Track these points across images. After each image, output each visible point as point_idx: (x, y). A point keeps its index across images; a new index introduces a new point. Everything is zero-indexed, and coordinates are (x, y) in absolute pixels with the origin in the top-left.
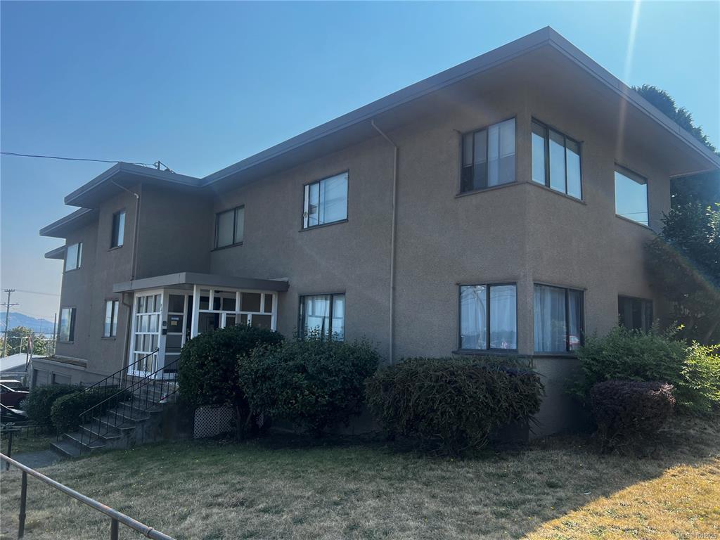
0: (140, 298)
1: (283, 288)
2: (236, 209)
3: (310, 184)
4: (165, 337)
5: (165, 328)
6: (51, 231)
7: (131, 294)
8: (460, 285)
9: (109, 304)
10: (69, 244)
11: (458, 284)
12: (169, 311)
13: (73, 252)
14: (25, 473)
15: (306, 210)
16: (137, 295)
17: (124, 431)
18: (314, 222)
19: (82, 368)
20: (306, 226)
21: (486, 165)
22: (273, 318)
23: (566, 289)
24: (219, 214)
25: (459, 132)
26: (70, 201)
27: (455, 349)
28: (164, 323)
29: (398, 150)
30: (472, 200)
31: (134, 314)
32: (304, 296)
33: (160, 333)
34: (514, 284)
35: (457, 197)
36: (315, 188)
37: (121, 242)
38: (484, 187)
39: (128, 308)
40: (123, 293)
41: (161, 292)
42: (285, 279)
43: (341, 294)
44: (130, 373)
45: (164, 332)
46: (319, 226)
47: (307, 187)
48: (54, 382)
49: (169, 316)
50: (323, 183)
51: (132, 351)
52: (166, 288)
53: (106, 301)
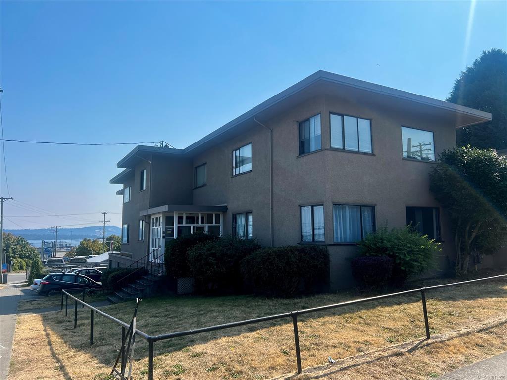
0: (153, 219)
1: (225, 209)
2: (203, 165)
3: (236, 150)
4: (164, 240)
5: (164, 235)
6: (116, 180)
7: (149, 216)
8: (300, 207)
9: (141, 222)
10: (125, 187)
11: (299, 206)
12: (166, 225)
13: (127, 191)
14: (92, 311)
15: (234, 165)
16: (152, 217)
17: (140, 290)
18: (237, 172)
19: (130, 258)
20: (234, 175)
21: (309, 140)
22: (220, 227)
23: (361, 206)
24: (196, 168)
25: (297, 121)
26: (120, 165)
27: (299, 242)
28: (164, 232)
29: (272, 131)
30: (305, 159)
31: (151, 228)
32: (235, 215)
33: (161, 238)
34: (322, 205)
35: (297, 158)
36: (238, 152)
37: (144, 188)
38: (309, 153)
39: (148, 225)
40: (145, 216)
41: (161, 215)
42: (226, 205)
43: (251, 213)
44: (150, 260)
45: (164, 237)
46: (240, 174)
47: (234, 152)
48: (118, 266)
49: (166, 228)
50: (241, 149)
51: (151, 248)
52: (164, 213)
53: (139, 220)
